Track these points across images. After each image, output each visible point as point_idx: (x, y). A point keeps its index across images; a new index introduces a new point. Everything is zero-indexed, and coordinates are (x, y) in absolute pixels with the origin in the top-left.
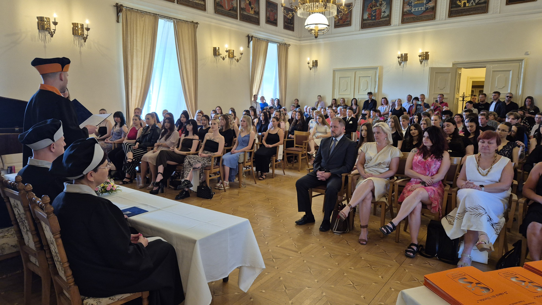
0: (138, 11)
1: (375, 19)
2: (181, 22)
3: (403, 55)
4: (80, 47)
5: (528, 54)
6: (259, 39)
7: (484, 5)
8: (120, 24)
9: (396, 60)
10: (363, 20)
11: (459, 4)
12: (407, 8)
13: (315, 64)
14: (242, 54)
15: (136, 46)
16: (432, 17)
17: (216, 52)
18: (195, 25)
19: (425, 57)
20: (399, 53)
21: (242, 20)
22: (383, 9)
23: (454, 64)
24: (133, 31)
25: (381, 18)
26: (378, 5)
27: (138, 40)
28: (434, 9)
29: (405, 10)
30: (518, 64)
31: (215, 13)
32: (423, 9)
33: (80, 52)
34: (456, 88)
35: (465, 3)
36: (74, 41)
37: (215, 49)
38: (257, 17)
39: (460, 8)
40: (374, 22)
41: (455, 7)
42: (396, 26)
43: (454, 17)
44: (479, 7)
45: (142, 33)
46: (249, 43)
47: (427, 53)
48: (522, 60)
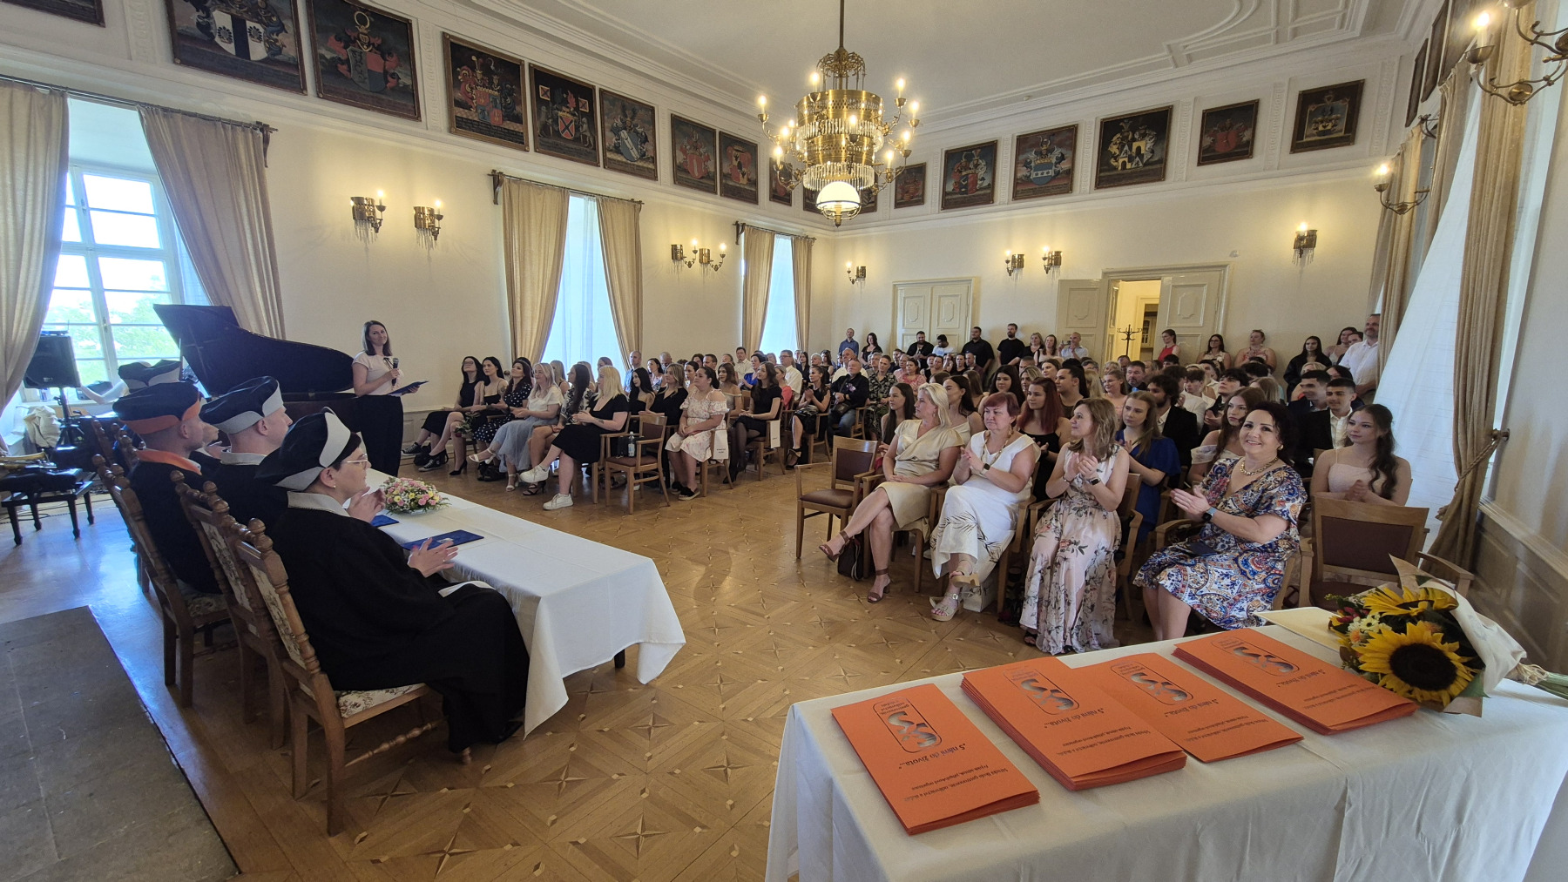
0: (530, 183)
1: (965, 193)
2: (612, 201)
3: (1017, 257)
4: (429, 250)
5: (1236, 256)
6: (756, 229)
7: (1158, 166)
8: (500, 207)
9: (1003, 267)
10: (945, 193)
11: (1115, 164)
12: (1023, 172)
13: (862, 273)
14: (723, 256)
15: (530, 245)
16: (1068, 189)
17: (676, 254)
18: (636, 205)
19: (1056, 260)
20: (1008, 254)
21: (725, 196)
22: (981, 173)
23: (1105, 274)
24: (524, 219)
25: (977, 190)
26: (971, 166)
27: (533, 234)
28: (1070, 173)
29: (1019, 175)
30: (1218, 273)
31: (675, 183)
32: (1051, 173)
33: (429, 258)
34: (1108, 315)
35: (1124, 163)
36: (418, 238)
37: (674, 248)
38: (754, 189)
39: (1115, 173)
40: (965, 197)
41: (1109, 170)
42: (1004, 204)
43: (1106, 188)
44: (1149, 170)
45: (539, 222)
46: (738, 235)
47: (1058, 253)
48: (1225, 266)
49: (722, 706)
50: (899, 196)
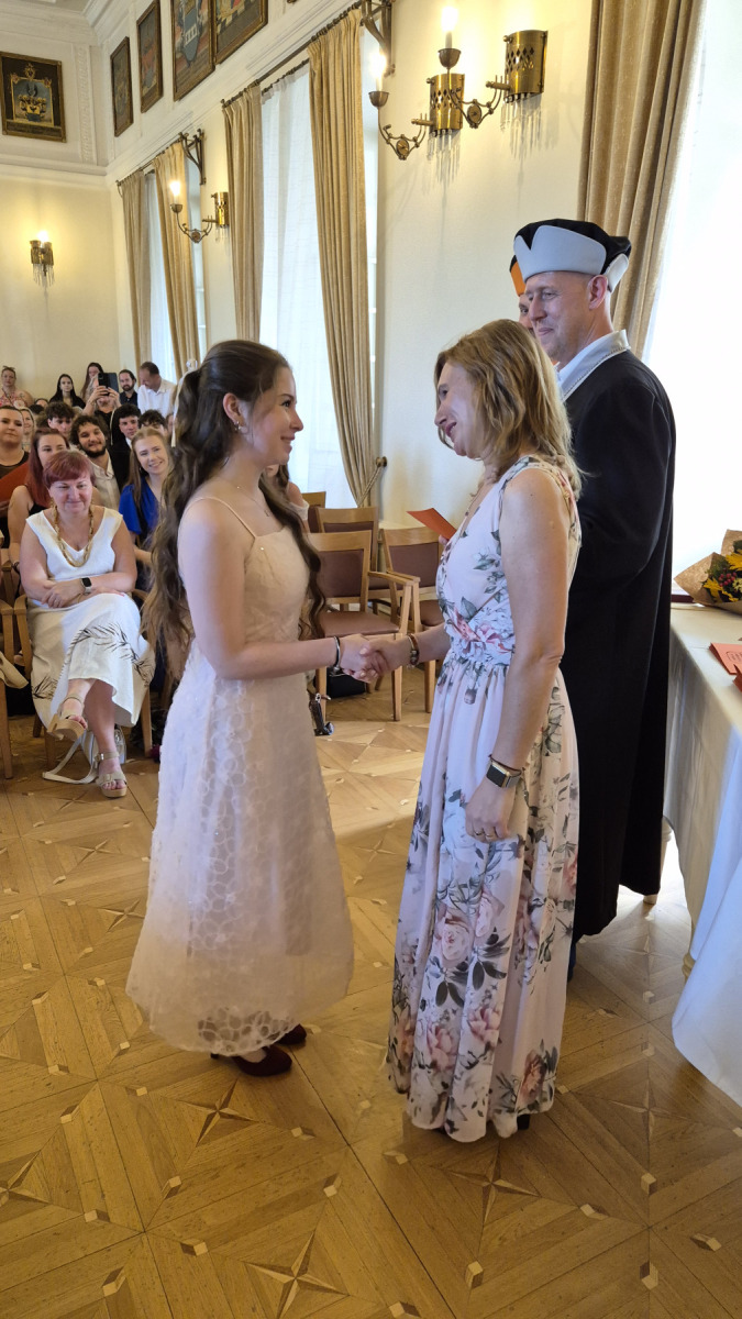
49: (54, 1069)
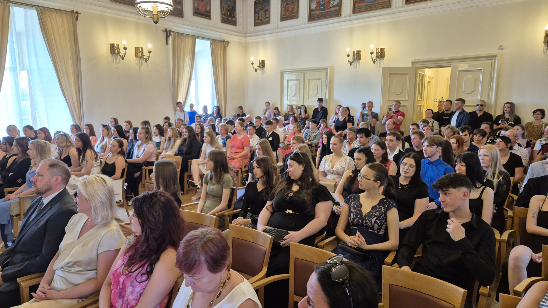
1: (324, 9)
2: (48, 10)
3: (356, 52)
5: (503, 49)
6: (180, 34)
9: (346, 59)
10: (311, 10)
13: (262, 64)
14: (150, 52)
16: (388, 5)
17: (114, 49)
18: (74, 15)
19: (381, 54)
20: (348, 50)
23: (413, 63)
25: (330, 7)
30: (490, 61)
31: (112, 1)
37: (112, 46)
38: (179, 7)
40: (323, 13)
42: (347, 16)
43: (413, 3)
46: (167, 39)
47: (382, 50)
48: (495, 56)
50: (283, 13)
